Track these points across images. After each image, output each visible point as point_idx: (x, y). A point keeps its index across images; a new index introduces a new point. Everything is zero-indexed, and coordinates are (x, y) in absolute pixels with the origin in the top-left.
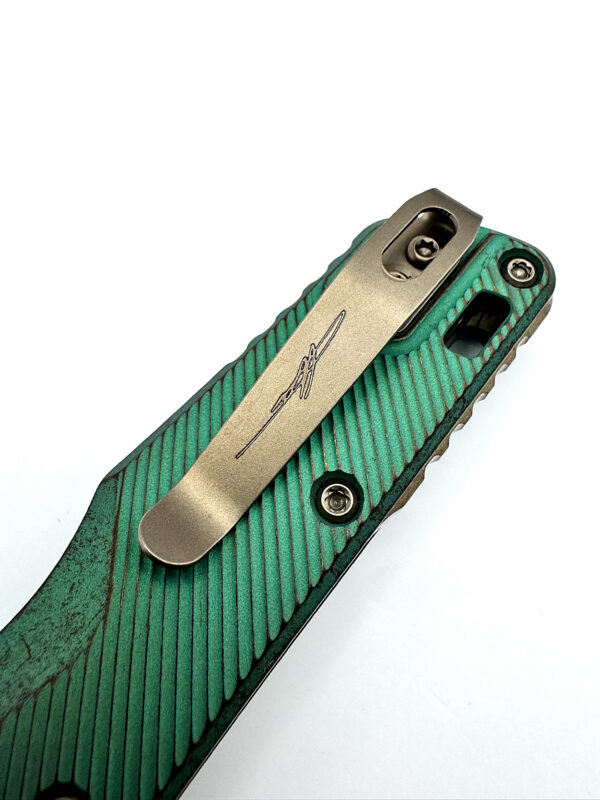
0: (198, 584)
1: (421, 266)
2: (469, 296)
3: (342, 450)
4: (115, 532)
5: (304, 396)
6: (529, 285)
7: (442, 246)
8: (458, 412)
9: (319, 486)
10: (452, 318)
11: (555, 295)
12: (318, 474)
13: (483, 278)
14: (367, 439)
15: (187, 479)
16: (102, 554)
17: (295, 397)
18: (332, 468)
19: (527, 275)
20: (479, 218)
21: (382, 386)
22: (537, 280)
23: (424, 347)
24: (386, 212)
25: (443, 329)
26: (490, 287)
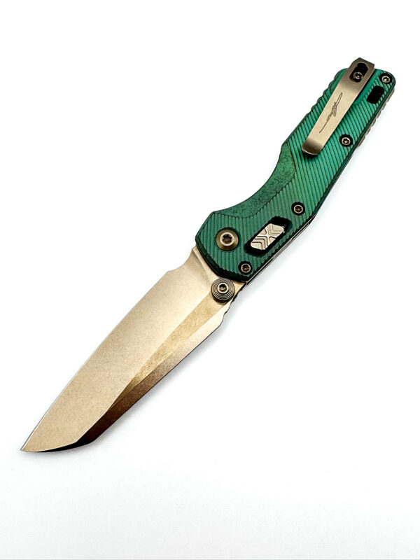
0: (317, 161)
1: (358, 81)
2: (372, 87)
3: (346, 129)
4: (292, 154)
5: (335, 115)
6: (389, 83)
7: (364, 75)
8: (372, 121)
9: (341, 138)
10: (369, 94)
11: (395, 87)
12: (341, 135)
13: (376, 82)
14: (352, 126)
15: (309, 136)
16: (290, 159)
17: (332, 116)
18: (344, 134)
19: (388, 80)
20: (374, 65)
21: (355, 110)
22: (391, 81)
23: (362, 102)
24: (347, 66)
25: (367, 97)
26: (378, 85)
